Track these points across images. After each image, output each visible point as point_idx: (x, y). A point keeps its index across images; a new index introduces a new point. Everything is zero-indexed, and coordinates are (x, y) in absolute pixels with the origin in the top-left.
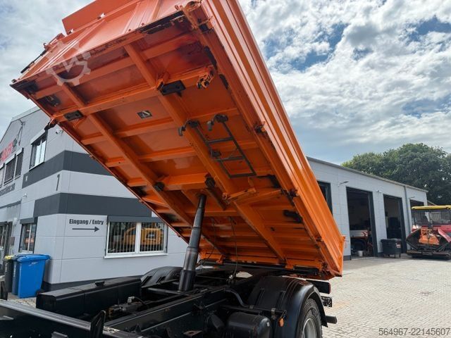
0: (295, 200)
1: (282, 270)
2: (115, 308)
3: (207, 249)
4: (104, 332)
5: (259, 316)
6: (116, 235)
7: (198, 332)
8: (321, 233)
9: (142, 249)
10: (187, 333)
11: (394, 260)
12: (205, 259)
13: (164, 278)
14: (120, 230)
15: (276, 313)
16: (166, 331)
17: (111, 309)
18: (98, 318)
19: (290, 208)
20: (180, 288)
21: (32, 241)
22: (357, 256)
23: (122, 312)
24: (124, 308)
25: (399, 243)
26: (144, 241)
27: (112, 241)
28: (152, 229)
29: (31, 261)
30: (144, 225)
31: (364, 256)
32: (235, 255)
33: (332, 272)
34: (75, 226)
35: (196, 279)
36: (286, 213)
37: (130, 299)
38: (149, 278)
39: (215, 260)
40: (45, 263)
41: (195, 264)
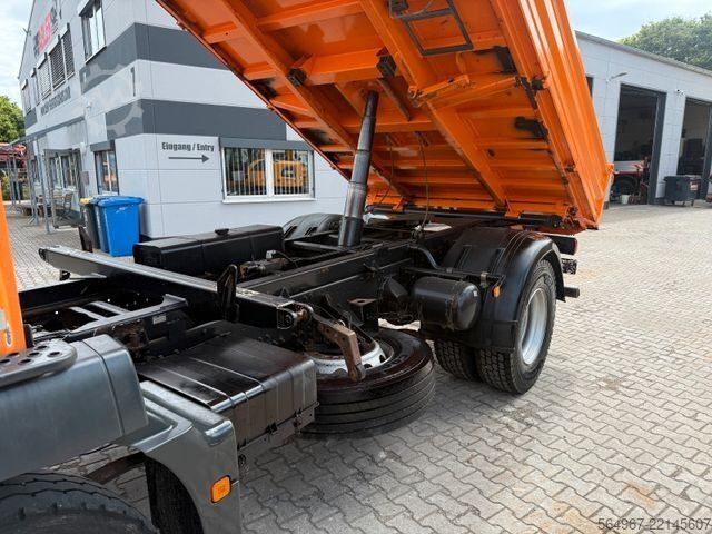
0: (539, 97)
1: (499, 220)
2: (249, 265)
3: (379, 189)
4: (237, 295)
5: (462, 282)
6: (236, 170)
7: (371, 301)
8: (575, 158)
9: (278, 190)
10: (355, 302)
11: (681, 209)
12: (374, 204)
13: (315, 228)
14: (241, 162)
15: (488, 279)
16: (324, 298)
17: (243, 267)
18: (227, 275)
19: (527, 113)
20: (341, 242)
21: (114, 179)
22: (619, 203)
23: (260, 271)
24: (262, 265)
25: (695, 182)
26: (279, 181)
27: (232, 180)
28: (289, 162)
29: (117, 205)
30: (276, 156)
31: (630, 202)
32: (425, 198)
33: (583, 221)
34: (172, 153)
35: (364, 232)
36: (520, 123)
37: (270, 254)
38: (293, 229)
39: (391, 206)
40: (138, 209)
41: (362, 211)
